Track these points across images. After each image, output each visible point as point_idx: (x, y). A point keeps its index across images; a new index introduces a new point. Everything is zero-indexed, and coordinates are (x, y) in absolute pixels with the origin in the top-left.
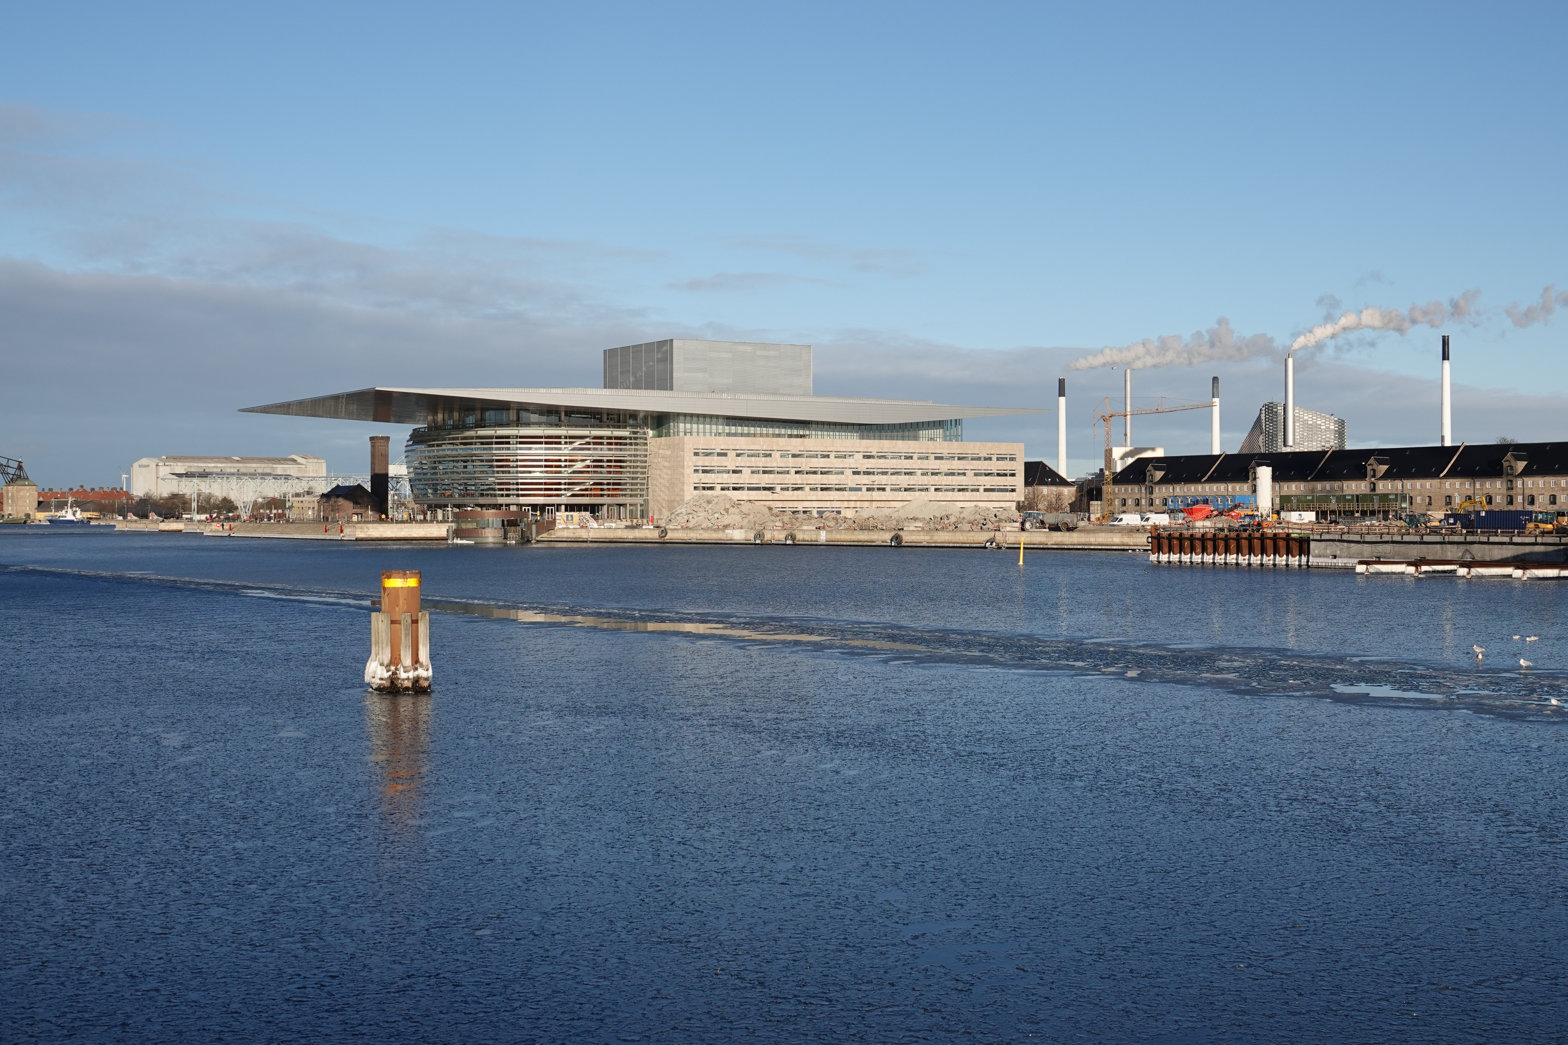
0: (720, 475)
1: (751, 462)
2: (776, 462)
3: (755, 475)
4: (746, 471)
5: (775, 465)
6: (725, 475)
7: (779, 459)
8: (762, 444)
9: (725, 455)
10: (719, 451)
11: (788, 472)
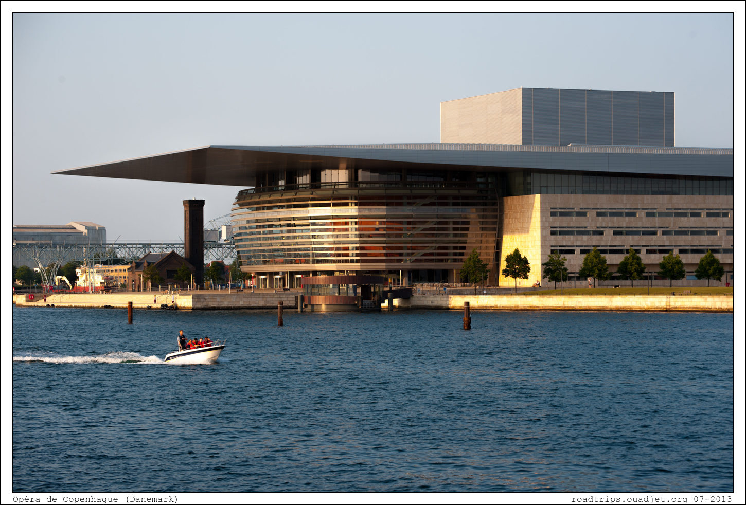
0: (579, 237)
1: (613, 222)
2: (641, 221)
3: (618, 237)
4: (608, 233)
5: (640, 225)
6: (585, 237)
7: (645, 219)
8: (624, 201)
9: (584, 214)
10: (577, 210)
11: (654, 233)
